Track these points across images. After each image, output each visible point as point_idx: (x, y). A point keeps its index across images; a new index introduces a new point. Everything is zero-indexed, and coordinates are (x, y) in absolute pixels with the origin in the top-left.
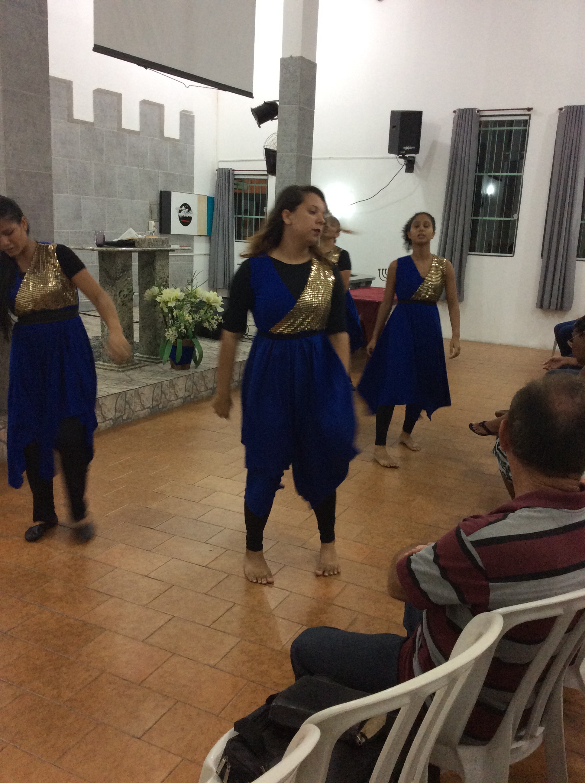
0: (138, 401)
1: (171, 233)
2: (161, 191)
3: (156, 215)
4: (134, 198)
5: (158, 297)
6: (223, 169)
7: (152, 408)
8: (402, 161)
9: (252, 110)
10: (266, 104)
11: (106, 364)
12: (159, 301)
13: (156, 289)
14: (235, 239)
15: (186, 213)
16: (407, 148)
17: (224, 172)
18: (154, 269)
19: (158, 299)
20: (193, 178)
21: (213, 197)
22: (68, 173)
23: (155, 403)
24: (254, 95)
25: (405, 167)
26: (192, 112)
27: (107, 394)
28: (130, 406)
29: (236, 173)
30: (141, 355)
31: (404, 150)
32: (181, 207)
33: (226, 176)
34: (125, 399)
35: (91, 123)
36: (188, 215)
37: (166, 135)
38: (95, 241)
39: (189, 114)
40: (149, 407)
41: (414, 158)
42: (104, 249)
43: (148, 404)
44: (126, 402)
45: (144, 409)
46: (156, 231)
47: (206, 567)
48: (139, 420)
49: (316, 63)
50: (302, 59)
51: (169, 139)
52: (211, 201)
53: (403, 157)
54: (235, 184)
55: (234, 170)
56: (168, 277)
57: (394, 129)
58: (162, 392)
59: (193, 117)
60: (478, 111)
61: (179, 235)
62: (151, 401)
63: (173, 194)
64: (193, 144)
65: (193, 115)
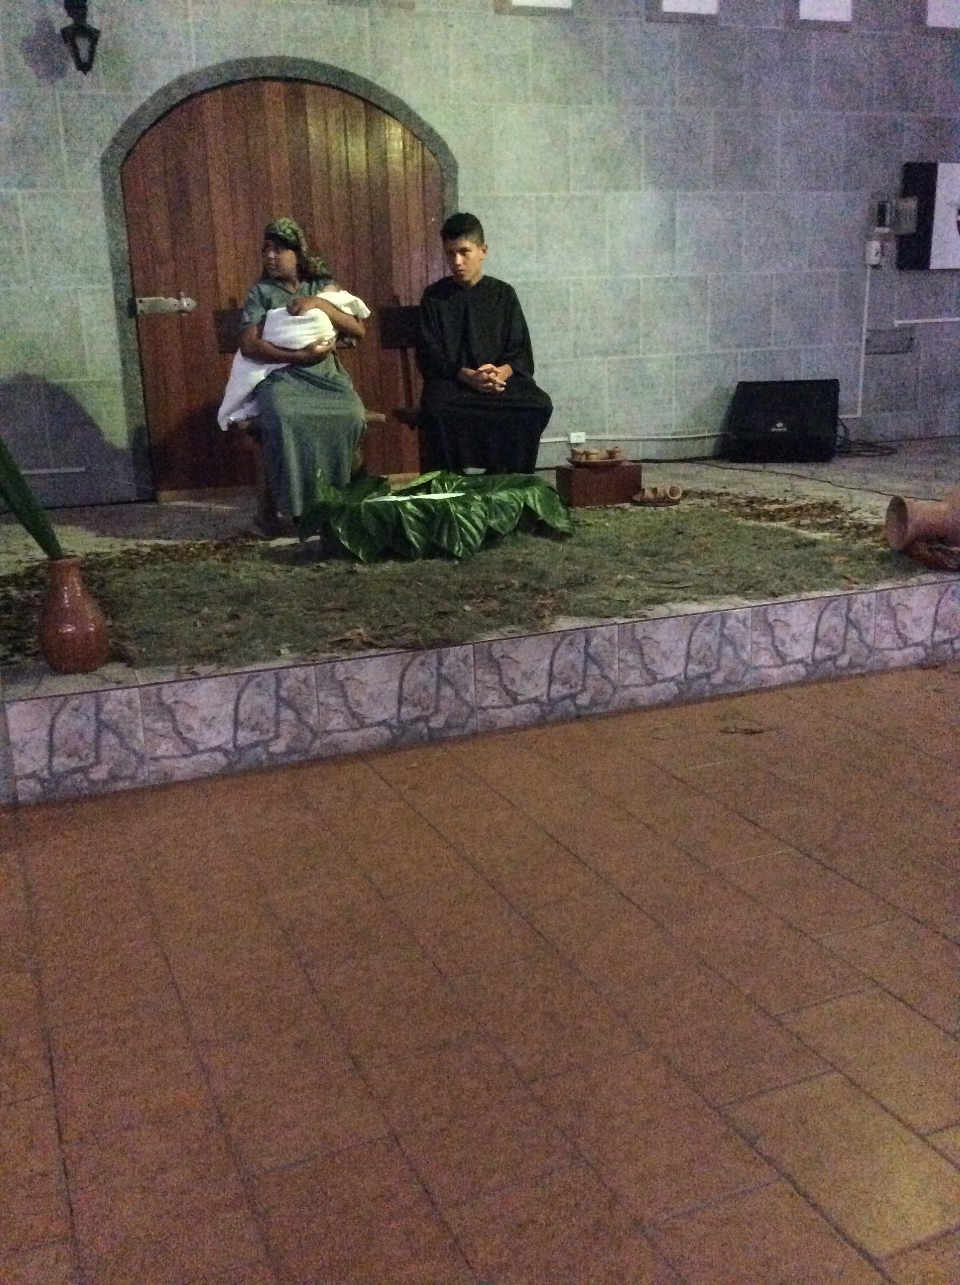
1: (932, 267)
2: (908, 165)
35: (710, 17)
37: (933, 19)
46: (886, 264)
51: (940, 32)
63: (943, 167)
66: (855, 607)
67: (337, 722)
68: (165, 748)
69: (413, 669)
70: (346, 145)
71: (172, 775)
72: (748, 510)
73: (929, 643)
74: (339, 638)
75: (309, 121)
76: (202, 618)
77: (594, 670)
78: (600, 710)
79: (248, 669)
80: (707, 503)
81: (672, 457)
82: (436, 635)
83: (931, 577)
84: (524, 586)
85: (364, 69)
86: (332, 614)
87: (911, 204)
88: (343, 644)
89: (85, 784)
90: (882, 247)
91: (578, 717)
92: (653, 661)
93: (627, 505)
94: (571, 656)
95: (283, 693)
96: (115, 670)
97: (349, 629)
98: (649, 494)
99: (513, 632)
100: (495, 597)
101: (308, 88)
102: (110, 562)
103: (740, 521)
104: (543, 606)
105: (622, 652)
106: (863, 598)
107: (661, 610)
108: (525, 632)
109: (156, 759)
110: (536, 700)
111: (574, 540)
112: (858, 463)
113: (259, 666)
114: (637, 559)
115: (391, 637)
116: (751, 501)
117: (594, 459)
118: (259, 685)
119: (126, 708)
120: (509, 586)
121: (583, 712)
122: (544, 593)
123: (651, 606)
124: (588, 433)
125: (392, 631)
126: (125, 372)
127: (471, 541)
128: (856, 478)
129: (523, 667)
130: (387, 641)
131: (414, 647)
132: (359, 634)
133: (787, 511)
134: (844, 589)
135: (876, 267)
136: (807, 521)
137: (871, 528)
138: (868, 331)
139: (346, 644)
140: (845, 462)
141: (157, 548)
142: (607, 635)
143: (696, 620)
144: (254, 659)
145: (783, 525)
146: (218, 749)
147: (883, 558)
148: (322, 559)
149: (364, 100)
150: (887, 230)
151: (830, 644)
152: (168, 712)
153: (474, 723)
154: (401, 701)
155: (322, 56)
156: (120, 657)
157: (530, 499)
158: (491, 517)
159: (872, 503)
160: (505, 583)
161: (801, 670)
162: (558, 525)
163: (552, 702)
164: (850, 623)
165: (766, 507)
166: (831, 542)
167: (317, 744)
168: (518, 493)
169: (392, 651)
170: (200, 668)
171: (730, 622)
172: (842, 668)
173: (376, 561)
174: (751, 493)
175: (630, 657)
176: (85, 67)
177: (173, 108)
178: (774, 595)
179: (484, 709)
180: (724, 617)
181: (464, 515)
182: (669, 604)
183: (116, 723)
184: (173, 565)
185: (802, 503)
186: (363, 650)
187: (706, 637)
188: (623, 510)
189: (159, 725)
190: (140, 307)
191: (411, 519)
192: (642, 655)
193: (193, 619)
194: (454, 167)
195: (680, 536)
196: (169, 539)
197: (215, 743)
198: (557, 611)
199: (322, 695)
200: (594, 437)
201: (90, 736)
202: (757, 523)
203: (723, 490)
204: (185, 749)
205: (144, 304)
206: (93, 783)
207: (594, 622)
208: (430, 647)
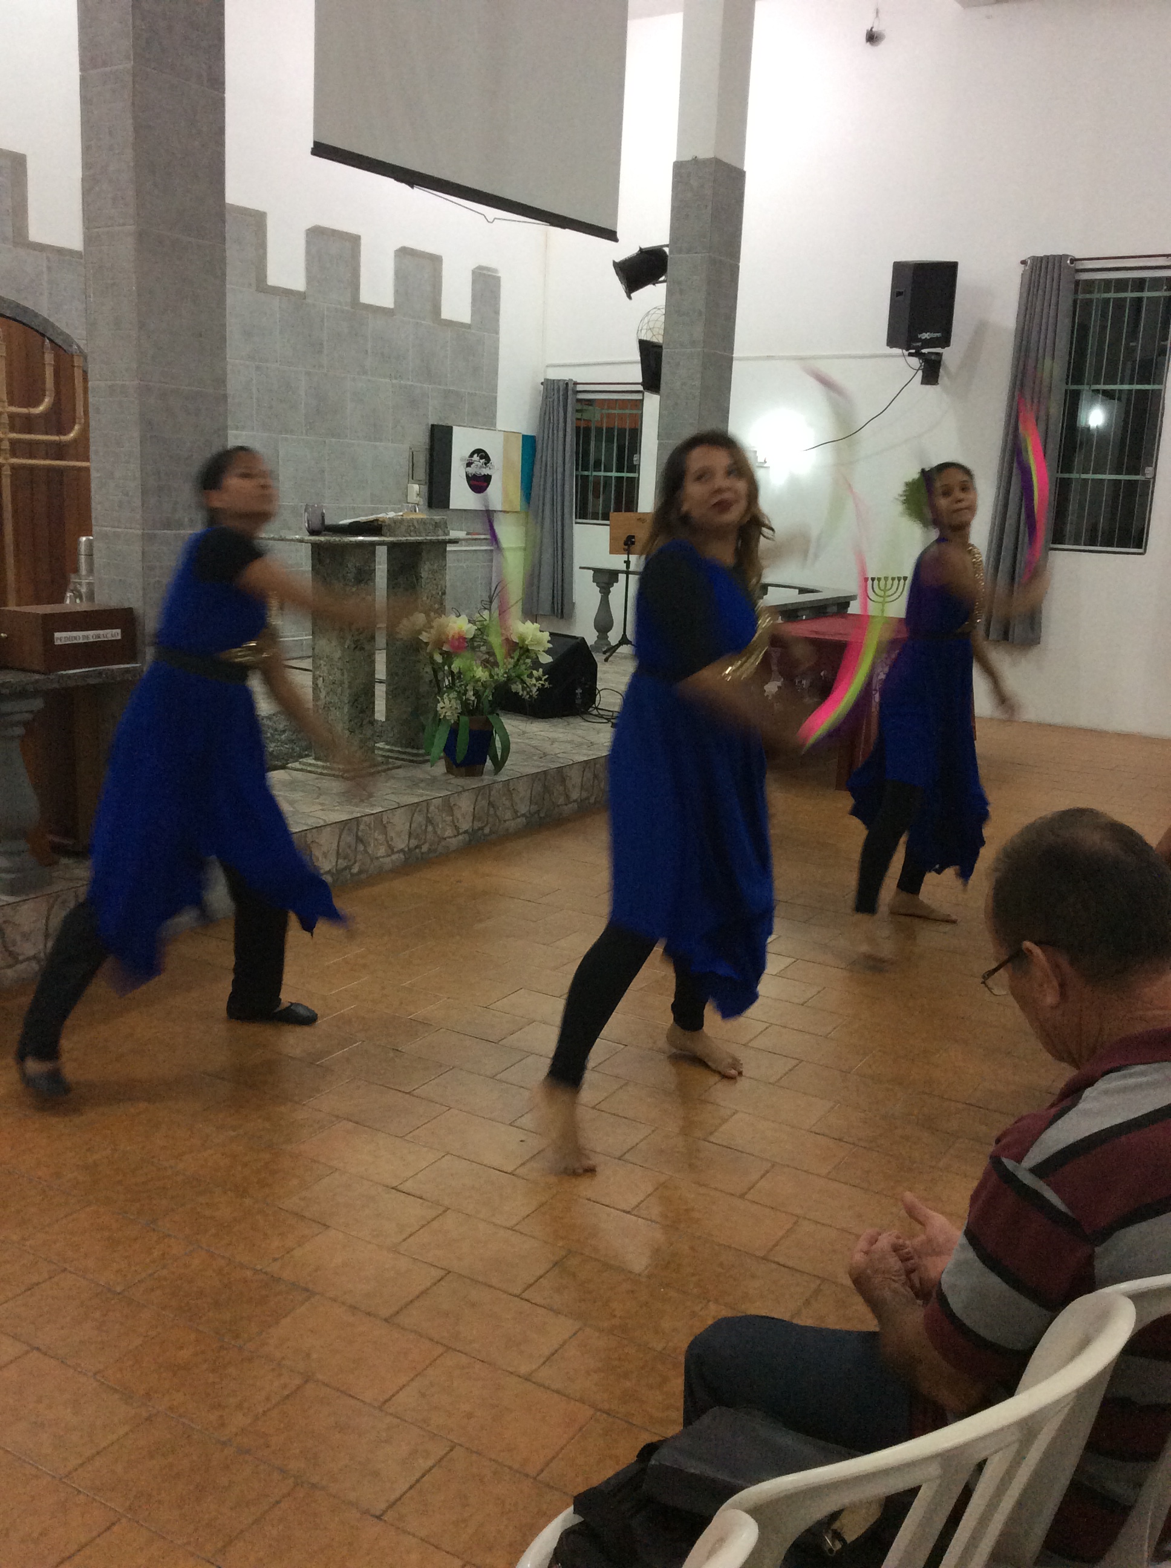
0: (381, 837)
1: (451, 507)
2: (433, 426)
3: (421, 473)
4: (381, 440)
5: (424, 633)
6: (554, 380)
7: (408, 852)
8: (915, 362)
9: (616, 265)
10: (643, 252)
11: (320, 763)
12: (425, 641)
13: (420, 618)
14: (576, 518)
15: (481, 467)
16: (926, 336)
17: (556, 387)
18: (418, 578)
19: (424, 637)
20: (496, 398)
21: (533, 437)
22: (254, 390)
23: (414, 842)
24: (619, 236)
25: (920, 373)
26: (496, 271)
27: (322, 823)
28: (365, 847)
29: (579, 388)
30: (387, 747)
31: (920, 340)
32: (472, 455)
33: (561, 393)
34: (357, 832)
35: (298, 293)
36: (485, 471)
37: (446, 314)
38: (307, 525)
39: (490, 273)
40: (402, 850)
41: (939, 355)
42: (322, 539)
43: (400, 844)
44: (359, 840)
45: (393, 852)
46: (422, 503)
47: (511, 1174)
48: (382, 875)
49: (745, 169)
50: (717, 163)
51: (450, 323)
52: (529, 444)
53: (917, 354)
54: (577, 411)
55: (576, 384)
56: (444, 593)
57: (900, 298)
58: (429, 821)
59: (497, 280)
60: (1073, 260)
61: (465, 510)
62: (407, 836)
63: (455, 429)
64: (497, 332)
65: (499, 275)
67: (382, 851)
77: (492, 811)
90: (419, 489)
110: (467, 832)
135: (415, 503)
151: (587, 789)
153: (440, 848)
163: (474, 832)
167: (372, 866)
179: (445, 839)
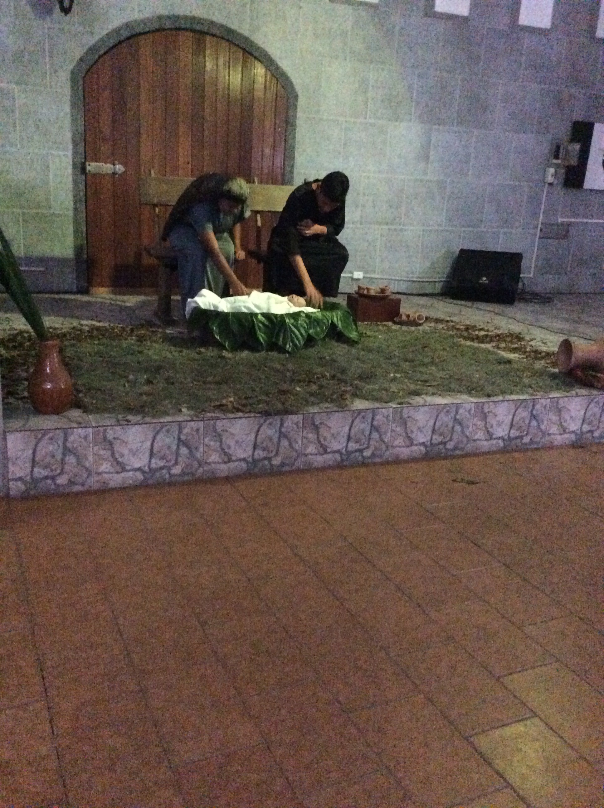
1: (585, 187)
2: (576, 122)
35: (463, 17)
46: (557, 183)
61: (599, 190)
63: (597, 126)
66: (538, 406)
67: (214, 457)
68: (105, 467)
69: (264, 427)
70: (229, 76)
71: (108, 484)
72: (466, 334)
73: (578, 432)
74: (219, 403)
75: (207, 58)
76: (128, 382)
77: (375, 435)
78: (377, 460)
79: (162, 420)
80: (440, 326)
81: (415, 292)
82: (279, 406)
83: (584, 392)
84: (333, 377)
85: (245, 30)
86: (212, 386)
87: (577, 147)
88: (221, 407)
89: (53, 487)
90: (556, 171)
91: (363, 463)
92: (412, 432)
93: (390, 324)
94: (363, 426)
95: (183, 437)
96: (75, 413)
97: (224, 398)
98: (404, 318)
99: (327, 408)
100: (315, 383)
101: (208, 38)
102: (64, 335)
103: (463, 342)
104: (345, 392)
105: (394, 425)
106: (543, 401)
107: (419, 400)
108: (335, 409)
109: (99, 474)
110: (338, 452)
111: (360, 346)
112: (530, 307)
113: (169, 419)
114: (402, 363)
115: (251, 405)
116: (467, 329)
117: (372, 293)
118: (168, 431)
119: (83, 440)
120: (324, 376)
121: (366, 461)
122: (346, 382)
123: (413, 397)
124: (366, 272)
125: (251, 401)
126: (76, 209)
127: (297, 343)
128: (530, 318)
129: (332, 431)
130: (248, 408)
131: (267, 414)
132: (231, 402)
133: (491, 337)
134: (532, 395)
135: (551, 184)
136: (503, 345)
137: (543, 354)
138: (542, 224)
139: (224, 408)
140: (522, 305)
141: (93, 329)
142: (386, 414)
143: (440, 409)
144: (166, 413)
145: (489, 346)
146: (139, 469)
147: (554, 376)
148: (201, 346)
149: (244, 49)
150: (559, 161)
151: (519, 428)
152: (110, 445)
153: (299, 464)
154: (255, 447)
155: (219, 18)
156: (78, 405)
157: (335, 319)
158: (310, 328)
159: (542, 336)
160: (321, 374)
161: (501, 443)
162: (351, 336)
163: (349, 453)
164: (533, 417)
165: (477, 333)
166: (519, 361)
167: (201, 470)
168: (328, 314)
169: (252, 415)
170: (130, 417)
171: (461, 411)
172: (526, 444)
173: (236, 350)
174: (468, 323)
175: (398, 429)
176: (66, 11)
177: (120, 42)
178: (489, 396)
179: (306, 455)
180: (458, 407)
181: (294, 326)
182: (423, 396)
183: (75, 449)
184: (105, 341)
185: (499, 332)
186: (233, 413)
187: (446, 419)
188: (389, 328)
189: (102, 452)
190: (88, 168)
191: (261, 325)
192: (406, 428)
193: (122, 381)
194: (296, 97)
195: (426, 349)
196: (100, 321)
197: (137, 465)
198: (355, 395)
199: (206, 440)
200: (368, 276)
201: (59, 457)
202: (472, 343)
203: (448, 319)
204: (118, 468)
205: (92, 167)
206: (58, 486)
207: (377, 405)
208: (276, 414)
